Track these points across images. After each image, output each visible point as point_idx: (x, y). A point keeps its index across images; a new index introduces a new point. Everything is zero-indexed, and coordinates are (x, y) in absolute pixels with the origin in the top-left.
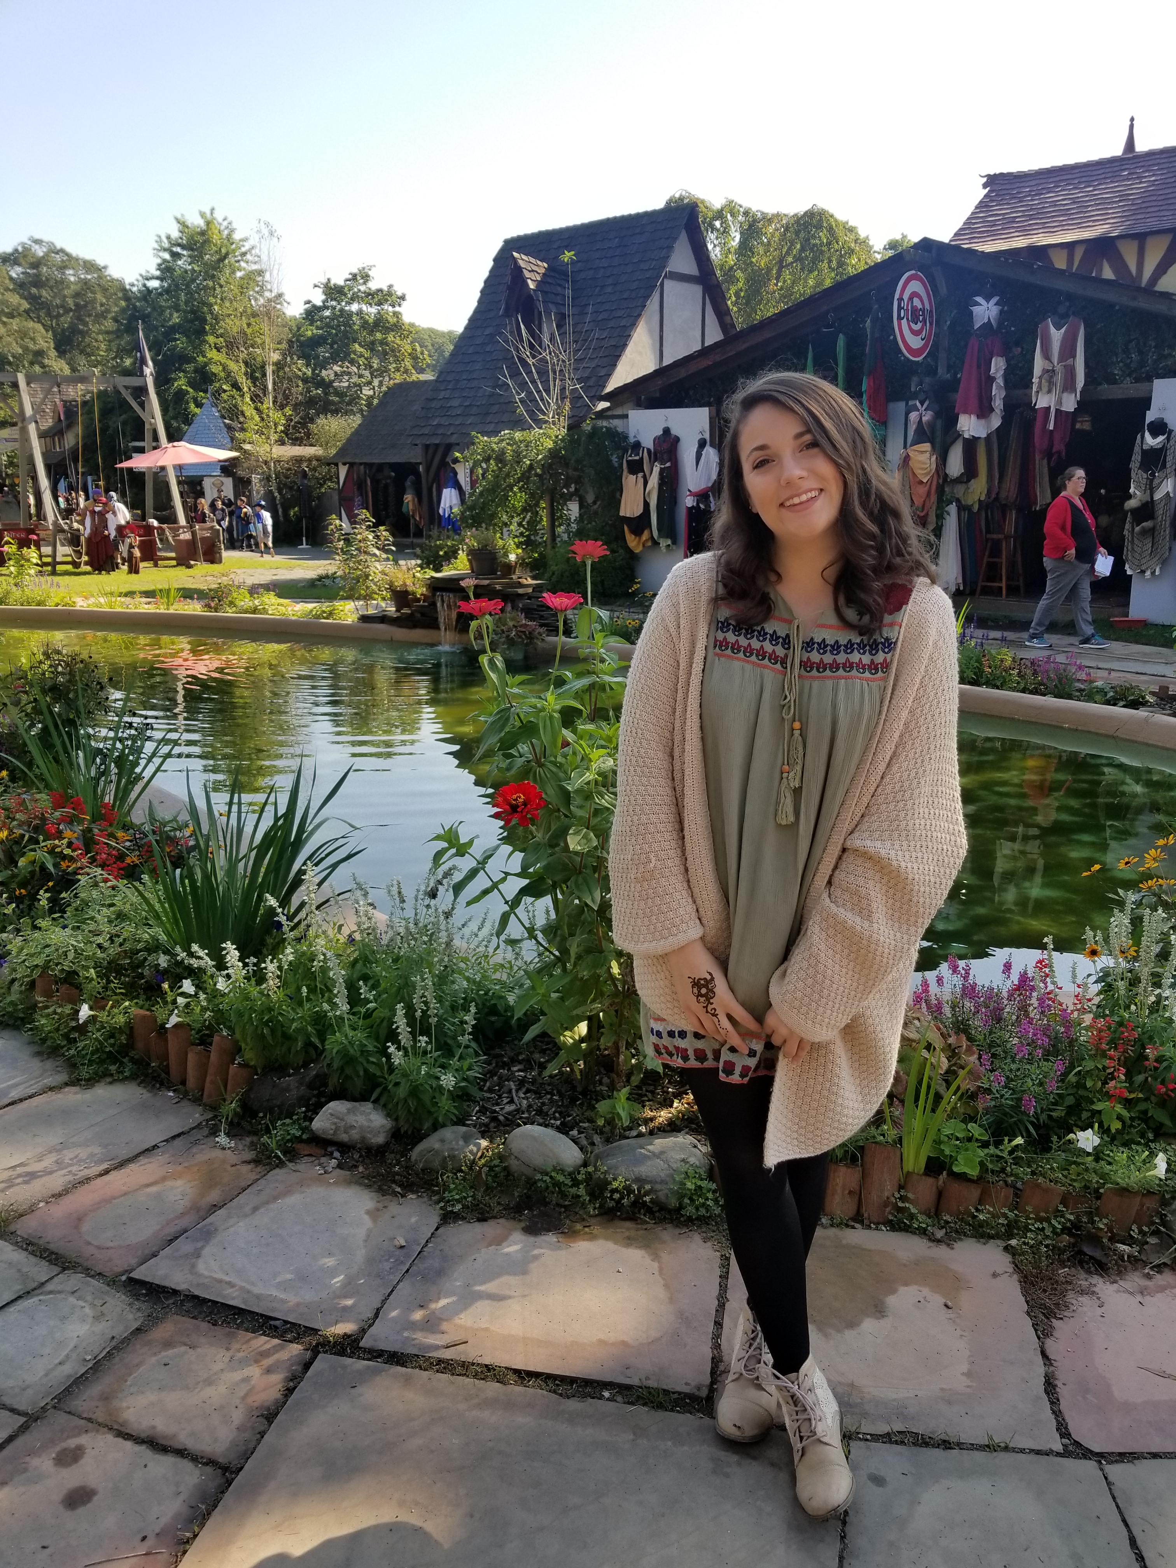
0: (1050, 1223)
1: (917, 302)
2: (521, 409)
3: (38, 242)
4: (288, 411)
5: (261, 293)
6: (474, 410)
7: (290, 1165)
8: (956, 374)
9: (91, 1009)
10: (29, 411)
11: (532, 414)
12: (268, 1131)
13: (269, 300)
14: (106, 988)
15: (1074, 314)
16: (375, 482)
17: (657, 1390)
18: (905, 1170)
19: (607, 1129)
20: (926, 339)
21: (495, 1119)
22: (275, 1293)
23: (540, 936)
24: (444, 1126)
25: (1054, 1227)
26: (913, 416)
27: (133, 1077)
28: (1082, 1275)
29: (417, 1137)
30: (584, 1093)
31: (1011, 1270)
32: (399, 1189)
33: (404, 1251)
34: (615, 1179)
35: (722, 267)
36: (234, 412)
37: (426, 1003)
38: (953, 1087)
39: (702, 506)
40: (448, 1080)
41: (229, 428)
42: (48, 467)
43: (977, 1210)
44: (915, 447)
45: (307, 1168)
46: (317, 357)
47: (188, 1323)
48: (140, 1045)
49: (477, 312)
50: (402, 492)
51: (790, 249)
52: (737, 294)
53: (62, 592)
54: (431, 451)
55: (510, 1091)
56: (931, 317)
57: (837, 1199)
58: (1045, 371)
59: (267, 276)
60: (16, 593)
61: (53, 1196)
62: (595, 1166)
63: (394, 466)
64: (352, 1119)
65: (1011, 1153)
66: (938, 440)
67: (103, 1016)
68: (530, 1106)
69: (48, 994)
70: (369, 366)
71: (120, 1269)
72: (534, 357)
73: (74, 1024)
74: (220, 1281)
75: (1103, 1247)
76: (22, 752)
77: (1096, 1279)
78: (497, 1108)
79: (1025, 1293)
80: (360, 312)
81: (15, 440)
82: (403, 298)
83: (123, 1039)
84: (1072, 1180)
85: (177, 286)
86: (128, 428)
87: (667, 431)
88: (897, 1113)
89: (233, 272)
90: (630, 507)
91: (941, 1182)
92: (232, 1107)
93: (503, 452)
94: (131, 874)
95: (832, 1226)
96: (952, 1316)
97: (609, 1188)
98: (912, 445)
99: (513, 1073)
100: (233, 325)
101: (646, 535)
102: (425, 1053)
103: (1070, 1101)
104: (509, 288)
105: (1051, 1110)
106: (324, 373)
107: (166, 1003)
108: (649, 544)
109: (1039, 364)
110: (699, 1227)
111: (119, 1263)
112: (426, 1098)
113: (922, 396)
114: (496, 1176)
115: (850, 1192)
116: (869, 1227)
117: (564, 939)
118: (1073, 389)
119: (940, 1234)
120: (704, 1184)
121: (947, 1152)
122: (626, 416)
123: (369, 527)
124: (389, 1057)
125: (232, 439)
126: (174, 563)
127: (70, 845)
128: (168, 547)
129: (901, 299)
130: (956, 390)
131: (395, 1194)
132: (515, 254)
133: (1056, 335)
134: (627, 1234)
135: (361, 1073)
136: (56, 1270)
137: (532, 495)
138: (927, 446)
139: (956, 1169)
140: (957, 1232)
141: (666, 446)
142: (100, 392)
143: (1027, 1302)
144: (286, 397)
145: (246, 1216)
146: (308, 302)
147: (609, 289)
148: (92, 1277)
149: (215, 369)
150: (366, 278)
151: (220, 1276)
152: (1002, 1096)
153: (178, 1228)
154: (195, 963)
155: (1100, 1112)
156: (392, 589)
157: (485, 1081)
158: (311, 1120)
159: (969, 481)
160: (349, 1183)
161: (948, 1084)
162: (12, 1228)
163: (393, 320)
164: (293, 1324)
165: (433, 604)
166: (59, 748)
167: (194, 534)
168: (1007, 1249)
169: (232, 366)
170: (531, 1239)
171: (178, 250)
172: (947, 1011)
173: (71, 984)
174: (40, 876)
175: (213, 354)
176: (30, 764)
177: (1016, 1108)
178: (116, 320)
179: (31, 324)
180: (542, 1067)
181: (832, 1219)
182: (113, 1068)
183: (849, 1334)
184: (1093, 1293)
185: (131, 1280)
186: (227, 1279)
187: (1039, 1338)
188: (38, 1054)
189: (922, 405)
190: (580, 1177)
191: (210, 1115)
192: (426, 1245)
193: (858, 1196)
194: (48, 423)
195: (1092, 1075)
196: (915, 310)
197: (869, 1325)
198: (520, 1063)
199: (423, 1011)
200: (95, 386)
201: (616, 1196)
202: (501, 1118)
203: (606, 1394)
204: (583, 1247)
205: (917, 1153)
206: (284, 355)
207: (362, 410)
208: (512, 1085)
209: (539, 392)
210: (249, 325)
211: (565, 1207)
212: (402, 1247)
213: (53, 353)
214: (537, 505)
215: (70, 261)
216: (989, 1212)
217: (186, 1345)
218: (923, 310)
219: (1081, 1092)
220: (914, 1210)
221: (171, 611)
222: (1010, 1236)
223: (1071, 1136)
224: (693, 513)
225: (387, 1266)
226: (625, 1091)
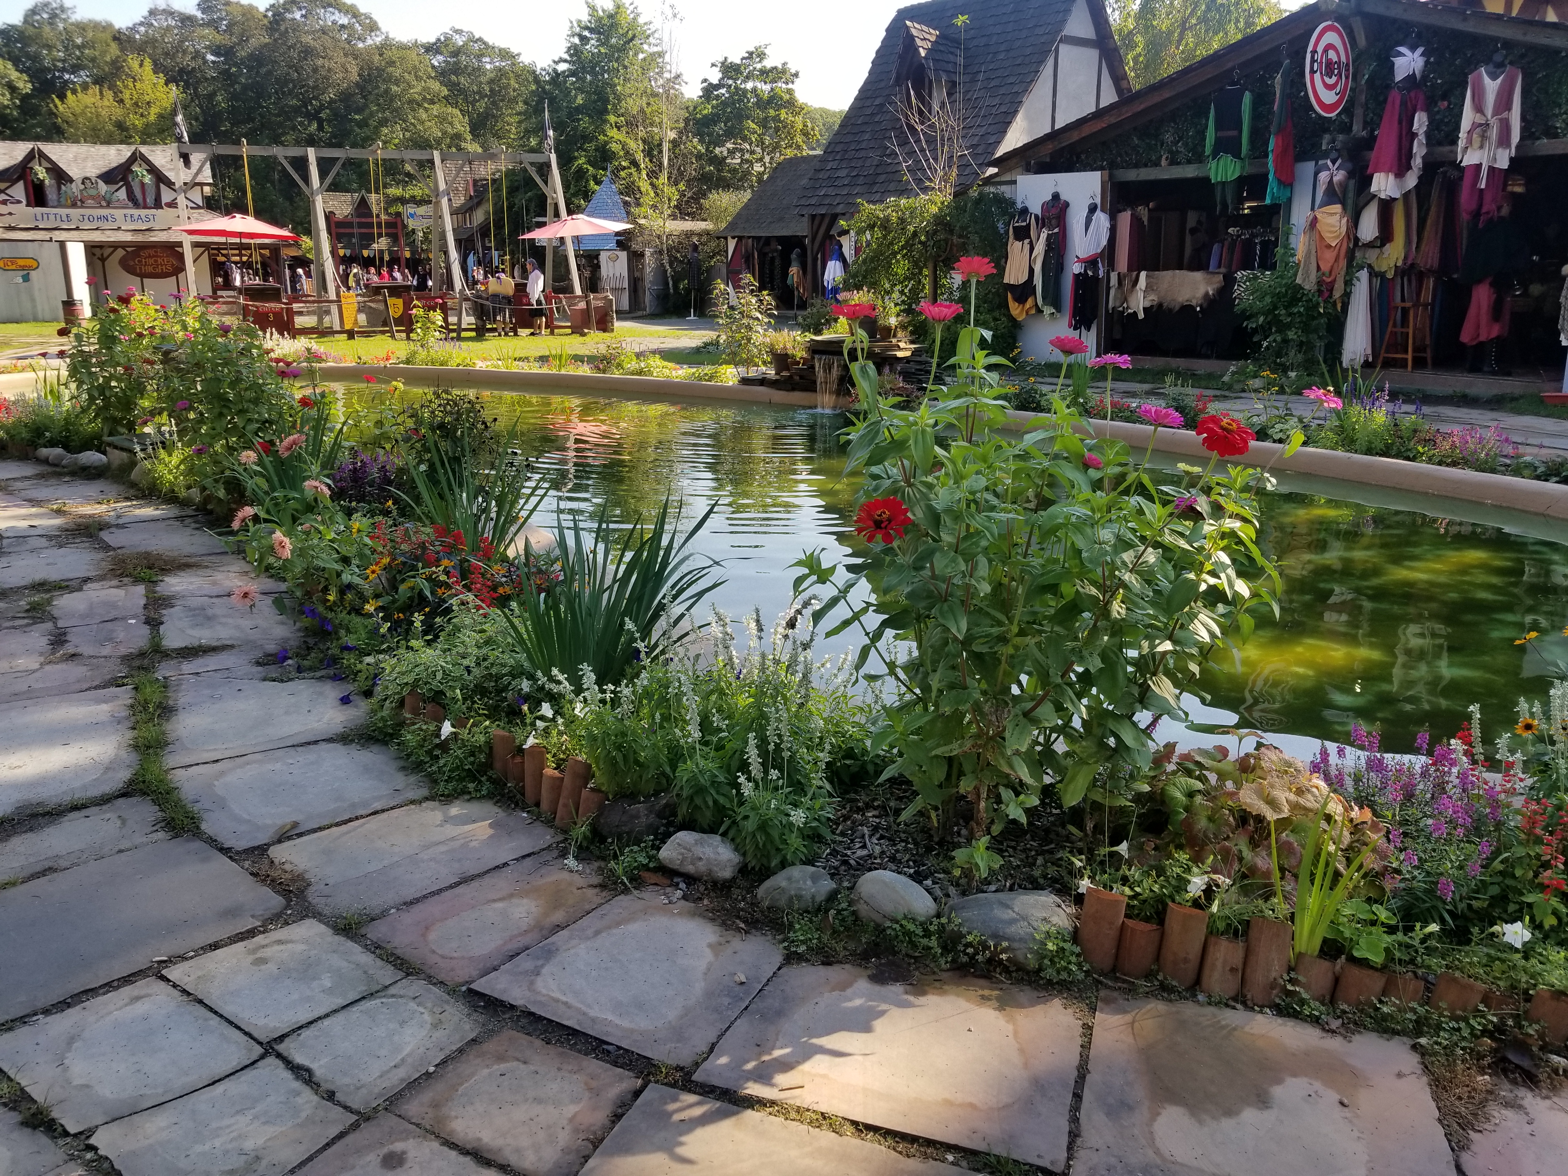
0: (1468, 1023)
1: (1332, 55)
2: (908, 177)
3: (458, 32)
4: (682, 186)
5: (660, 74)
6: (861, 180)
7: (636, 892)
8: (1373, 131)
9: (453, 726)
10: (442, 186)
11: (919, 181)
12: (615, 857)
13: (669, 80)
14: (470, 709)
15: (1511, 63)
16: (762, 255)
17: (1007, 1160)
18: (1297, 950)
19: (963, 881)
20: (1342, 94)
21: (845, 863)
22: (610, 1017)
23: (902, 675)
24: (793, 864)
25: (1472, 1028)
26: (1324, 176)
27: (489, 796)
28: (1507, 1085)
29: (766, 873)
30: (941, 843)
31: (1419, 1072)
32: (742, 925)
33: (744, 987)
34: (969, 933)
35: (1120, 31)
36: (630, 189)
37: (780, 736)
38: (1355, 865)
39: (1090, 273)
40: (798, 817)
41: (626, 203)
42: (458, 242)
43: (1381, 1002)
44: (1324, 209)
45: (652, 897)
46: (710, 135)
47: (523, 1039)
48: (498, 765)
49: (866, 83)
50: (787, 265)
51: (1193, 10)
52: (1135, 59)
53: (464, 354)
54: (817, 222)
55: (863, 836)
56: (1347, 70)
57: (1216, 975)
58: (1475, 126)
59: (667, 58)
60: (422, 354)
61: (405, 904)
62: (949, 918)
63: (781, 240)
64: (699, 851)
65: (1423, 941)
66: (1350, 202)
67: (464, 733)
68: (883, 852)
69: (416, 712)
70: (761, 143)
71: (461, 980)
72: (922, 123)
73: (437, 741)
74: (557, 1001)
75: (1532, 1056)
76: (411, 488)
77: (1522, 1092)
78: (849, 852)
79: (1436, 1099)
80: (754, 90)
81: (430, 217)
82: (796, 75)
83: (482, 757)
84: (1495, 978)
85: (584, 68)
86: (533, 205)
87: (1056, 196)
88: (1288, 888)
89: (636, 54)
90: (1015, 274)
91: (1338, 967)
92: (581, 830)
93: (887, 219)
94: (503, 602)
95: (1209, 1004)
96: (1348, 1115)
97: (964, 941)
98: (1320, 207)
99: (867, 818)
100: (633, 105)
101: (1029, 303)
102: (776, 789)
103: (1495, 890)
104: (900, 57)
105: (1470, 898)
106: (717, 150)
107: (524, 724)
108: (1033, 311)
109: (1468, 117)
110: (1060, 992)
111: (461, 973)
112: (775, 834)
113: (1334, 155)
114: (843, 920)
115: (1232, 970)
116: (1252, 1010)
117: (926, 675)
118: (1508, 145)
119: (1335, 1024)
120: (1067, 946)
121: (1347, 934)
122: (1015, 182)
123: (752, 291)
124: (738, 786)
125: (628, 213)
126: (569, 331)
127: (447, 573)
128: (565, 318)
129: (1314, 52)
130: (1371, 148)
131: (739, 929)
132: (908, 23)
133: (1491, 86)
134: (980, 992)
135: (711, 803)
136: (401, 974)
137: (916, 264)
138: (1337, 208)
139: (1356, 954)
140: (1355, 1023)
141: (1054, 211)
142: (508, 170)
143: (1439, 1108)
144: (681, 174)
145: (588, 938)
146: (705, 80)
147: (1002, 56)
148: (435, 984)
149: (614, 147)
150: (762, 56)
151: (557, 995)
152: (1414, 878)
153: (521, 945)
154: (555, 688)
155: (1530, 906)
156: (772, 351)
157: (838, 824)
158: (659, 849)
159: (1383, 245)
160: (693, 914)
161: (1349, 862)
162: (363, 931)
163: (786, 97)
164: (627, 1051)
165: (813, 367)
166: (444, 484)
167: (588, 303)
168: (1415, 1047)
169: (632, 145)
170: (877, 988)
171: (586, 33)
172: (1349, 783)
173: (439, 704)
174: (418, 601)
175: (613, 133)
176: (418, 499)
177: (1430, 892)
178: (526, 103)
179: (450, 110)
180: (897, 812)
181: (1210, 996)
182: (471, 786)
183: (1227, 1124)
184: (1520, 1107)
185: (470, 990)
186: (564, 999)
187: (1453, 1150)
188: (403, 769)
189: (1334, 163)
190: (932, 928)
191: (561, 837)
192: (766, 984)
193: (1243, 972)
194: (460, 201)
195: (1521, 864)
196: (1329, 63)
197: (1250, 1115)
198: (875, 808)
199: (776, 744)
200: (503, 165)
201: (970, 950)
202: (852, 862)
203: (950, 1158)
204: (931, 1000)
205: (1312, 932)
206: (681, 132)
207: (752, 187)
208: (866, 830)
209: (927, 160)
210: (648, 104)
211: (915, 958)
212: (742, 983)
213: (469, 137)
214: (920, 273)
215: (486, 49)
216: (1394, 1004)
217: (518, 1060)
218: (1339, 63)
219: (1509, 882)
220: (1305, 996)
221: (563, 372)
222: (1420, 1034)
223: (1496, 928)
224: (1079, 279)
225: (726, 1001)
226: (985, 840)
